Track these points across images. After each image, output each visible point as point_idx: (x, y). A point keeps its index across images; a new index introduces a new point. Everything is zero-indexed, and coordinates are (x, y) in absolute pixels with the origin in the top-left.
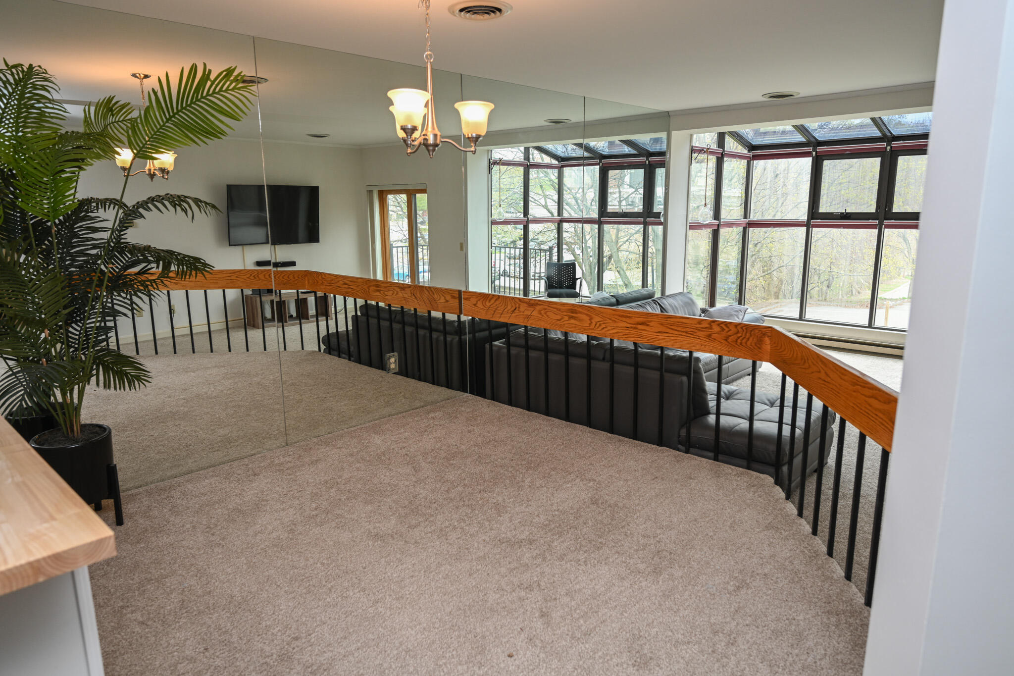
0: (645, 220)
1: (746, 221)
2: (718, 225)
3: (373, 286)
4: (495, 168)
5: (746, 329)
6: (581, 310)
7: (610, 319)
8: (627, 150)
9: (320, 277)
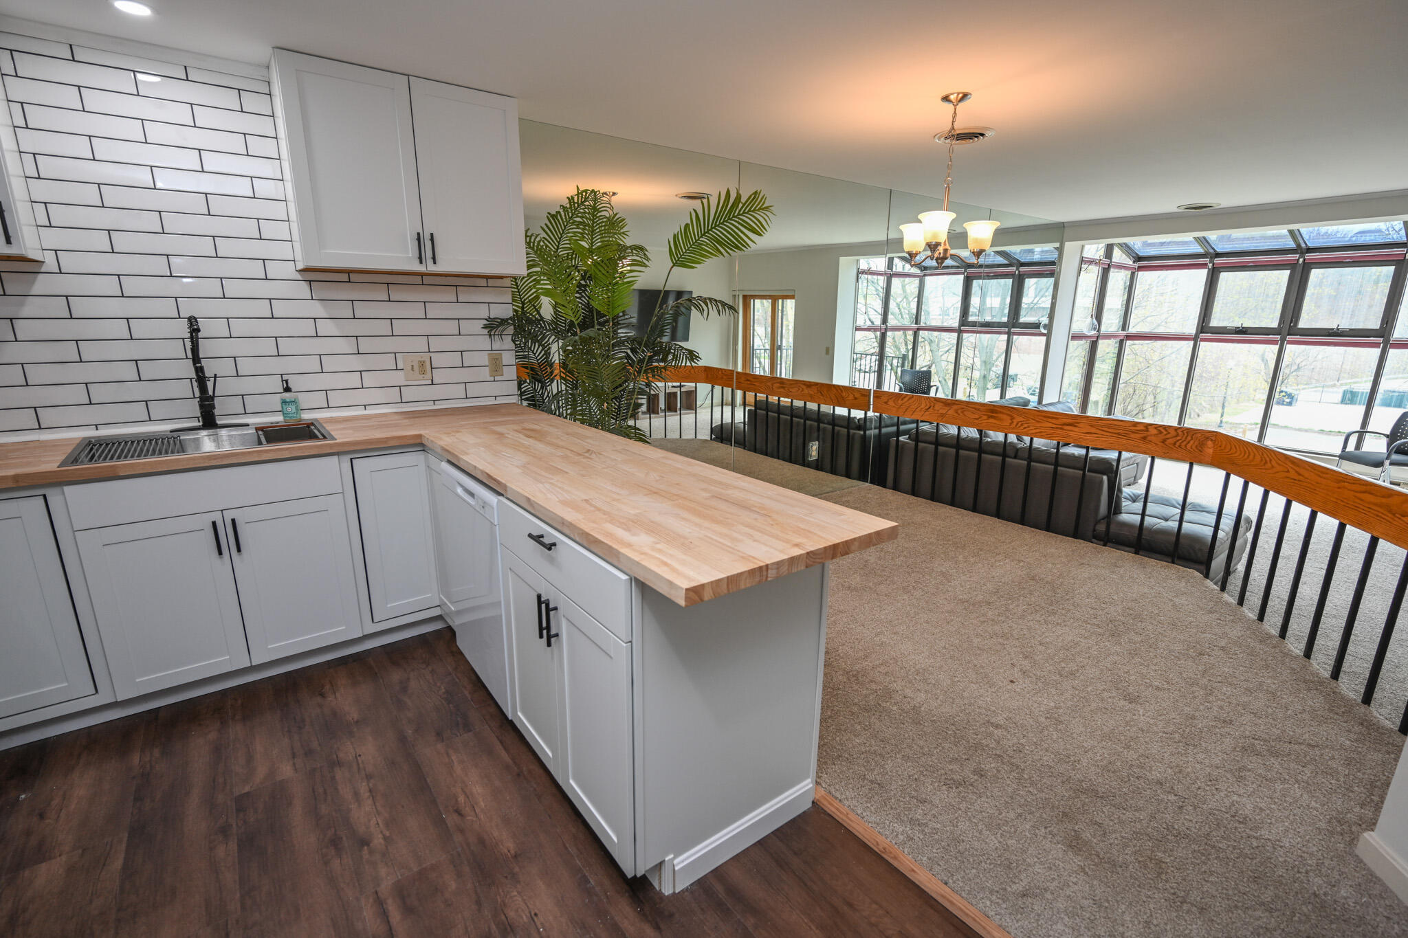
0: (1009, 330)
1: (1124, 333)
2: (1097, 337)
3: (778, 383)
4: (864, 277)
5: (1187, 432)
6: (1001, 410)
7: (1034, 420)
8: (1000, 260)
9: (720, 372)
